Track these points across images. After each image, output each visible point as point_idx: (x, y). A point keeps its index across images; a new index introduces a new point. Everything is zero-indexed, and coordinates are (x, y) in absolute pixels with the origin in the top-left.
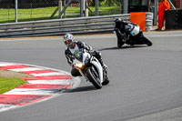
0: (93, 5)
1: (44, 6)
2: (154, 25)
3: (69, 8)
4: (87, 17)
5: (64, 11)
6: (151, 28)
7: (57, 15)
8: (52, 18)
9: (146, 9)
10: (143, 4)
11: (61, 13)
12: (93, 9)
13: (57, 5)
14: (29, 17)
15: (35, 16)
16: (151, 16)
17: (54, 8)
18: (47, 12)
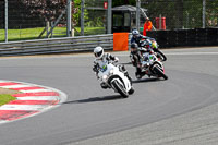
0: (79, 25)
3: (56, 29)
4: (73, 36)
8: (39, 38)
10: (126, 25)
11: (48, 33)
12: (79, 30)
13: (45, 26)
15: (24, 36)
17: (43, 29)
18: (36, 32)
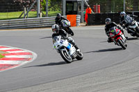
1: (15, 11)
2: (81, 22)
4: (41, 17)
5: (27, 14)
6: (79, 24)
7: (23, 16)
9: (76, 13)
10: (75, 10)
11: (25, 15)
13: (23, 10)
14: (6, 17)
16: (79, 17)
17: (21, 12)
